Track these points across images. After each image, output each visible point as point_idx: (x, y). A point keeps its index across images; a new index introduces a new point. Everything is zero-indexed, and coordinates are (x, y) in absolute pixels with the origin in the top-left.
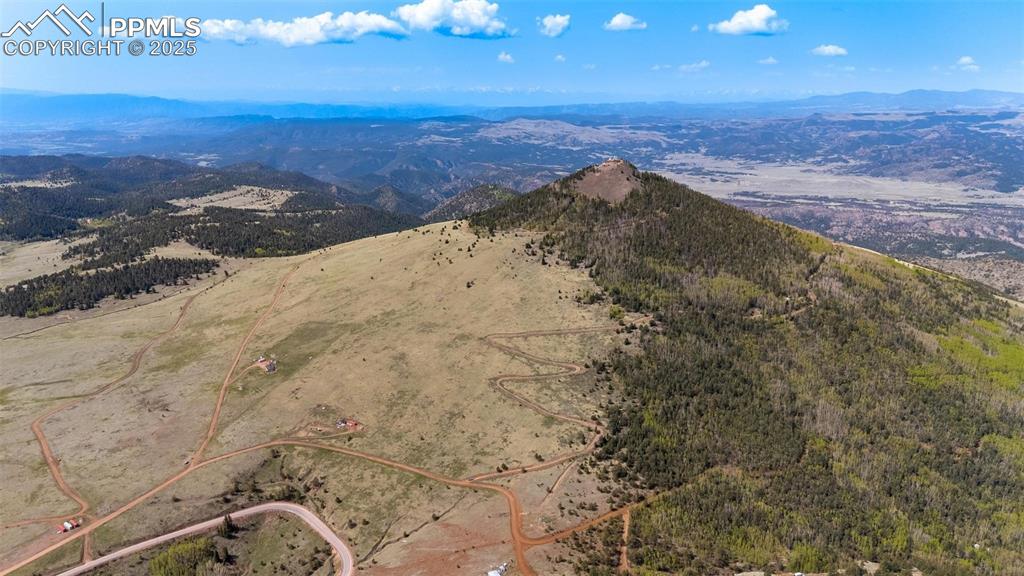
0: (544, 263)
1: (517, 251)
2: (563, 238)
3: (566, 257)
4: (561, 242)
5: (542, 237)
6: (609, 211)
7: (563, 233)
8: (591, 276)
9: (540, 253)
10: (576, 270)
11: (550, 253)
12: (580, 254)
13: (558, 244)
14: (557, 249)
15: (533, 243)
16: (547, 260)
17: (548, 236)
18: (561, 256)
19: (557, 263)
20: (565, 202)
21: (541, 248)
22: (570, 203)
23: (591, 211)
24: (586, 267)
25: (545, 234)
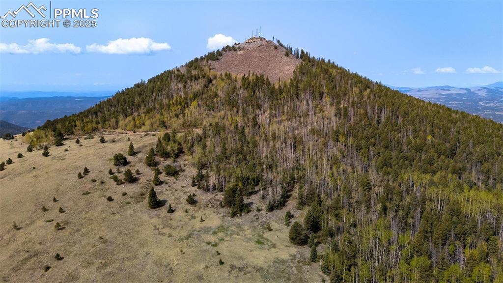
0: (156, 204)
1: (91, 176)
2: (200, 139)
3: (213, 181)
4: (198, 149)
5: (155, 140)
6: (273, 94)
7: (199, 131)
8: (298, 238)
9: (148, 174)
10: (243, 220)
11: (174, 173)
12: (247, 173)
13: (191, 151)
14: (188, 166)
15: (133, 153)
16: (163, 193)
17: (167, 138)
18: (199, 181)
19: (192, 201)
20: (197, 87)
21: (151, 163)
22: (206, 86)
23: (243, 93)
24: (271, 208)
25: (161, 133)
